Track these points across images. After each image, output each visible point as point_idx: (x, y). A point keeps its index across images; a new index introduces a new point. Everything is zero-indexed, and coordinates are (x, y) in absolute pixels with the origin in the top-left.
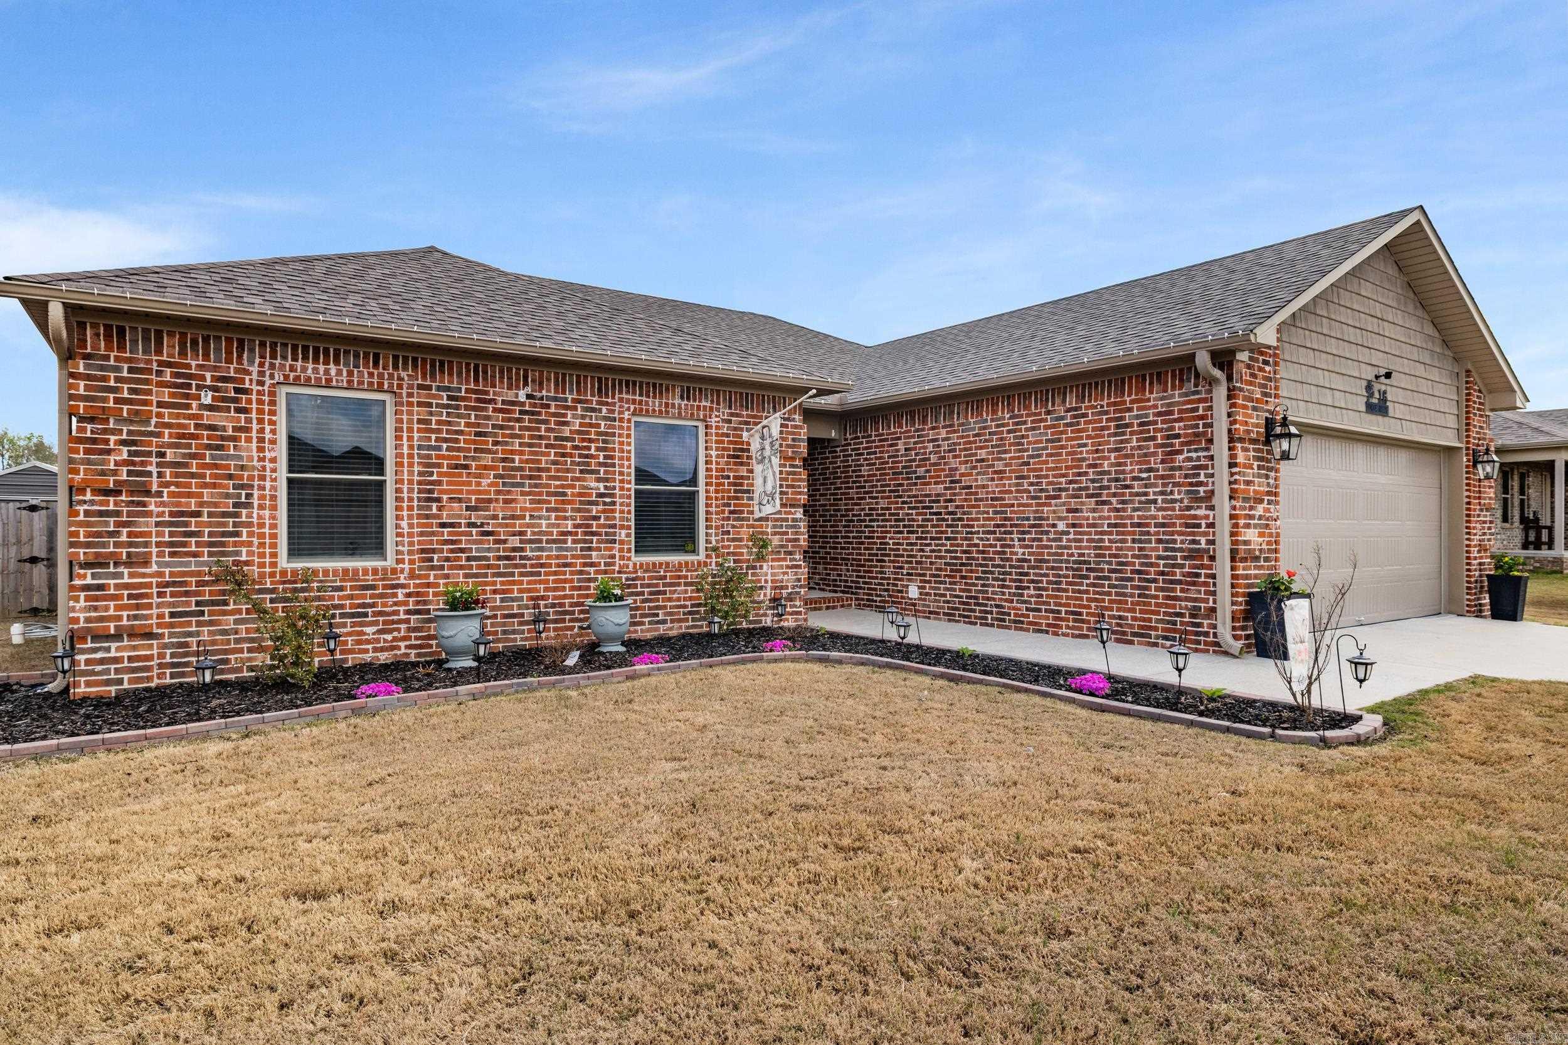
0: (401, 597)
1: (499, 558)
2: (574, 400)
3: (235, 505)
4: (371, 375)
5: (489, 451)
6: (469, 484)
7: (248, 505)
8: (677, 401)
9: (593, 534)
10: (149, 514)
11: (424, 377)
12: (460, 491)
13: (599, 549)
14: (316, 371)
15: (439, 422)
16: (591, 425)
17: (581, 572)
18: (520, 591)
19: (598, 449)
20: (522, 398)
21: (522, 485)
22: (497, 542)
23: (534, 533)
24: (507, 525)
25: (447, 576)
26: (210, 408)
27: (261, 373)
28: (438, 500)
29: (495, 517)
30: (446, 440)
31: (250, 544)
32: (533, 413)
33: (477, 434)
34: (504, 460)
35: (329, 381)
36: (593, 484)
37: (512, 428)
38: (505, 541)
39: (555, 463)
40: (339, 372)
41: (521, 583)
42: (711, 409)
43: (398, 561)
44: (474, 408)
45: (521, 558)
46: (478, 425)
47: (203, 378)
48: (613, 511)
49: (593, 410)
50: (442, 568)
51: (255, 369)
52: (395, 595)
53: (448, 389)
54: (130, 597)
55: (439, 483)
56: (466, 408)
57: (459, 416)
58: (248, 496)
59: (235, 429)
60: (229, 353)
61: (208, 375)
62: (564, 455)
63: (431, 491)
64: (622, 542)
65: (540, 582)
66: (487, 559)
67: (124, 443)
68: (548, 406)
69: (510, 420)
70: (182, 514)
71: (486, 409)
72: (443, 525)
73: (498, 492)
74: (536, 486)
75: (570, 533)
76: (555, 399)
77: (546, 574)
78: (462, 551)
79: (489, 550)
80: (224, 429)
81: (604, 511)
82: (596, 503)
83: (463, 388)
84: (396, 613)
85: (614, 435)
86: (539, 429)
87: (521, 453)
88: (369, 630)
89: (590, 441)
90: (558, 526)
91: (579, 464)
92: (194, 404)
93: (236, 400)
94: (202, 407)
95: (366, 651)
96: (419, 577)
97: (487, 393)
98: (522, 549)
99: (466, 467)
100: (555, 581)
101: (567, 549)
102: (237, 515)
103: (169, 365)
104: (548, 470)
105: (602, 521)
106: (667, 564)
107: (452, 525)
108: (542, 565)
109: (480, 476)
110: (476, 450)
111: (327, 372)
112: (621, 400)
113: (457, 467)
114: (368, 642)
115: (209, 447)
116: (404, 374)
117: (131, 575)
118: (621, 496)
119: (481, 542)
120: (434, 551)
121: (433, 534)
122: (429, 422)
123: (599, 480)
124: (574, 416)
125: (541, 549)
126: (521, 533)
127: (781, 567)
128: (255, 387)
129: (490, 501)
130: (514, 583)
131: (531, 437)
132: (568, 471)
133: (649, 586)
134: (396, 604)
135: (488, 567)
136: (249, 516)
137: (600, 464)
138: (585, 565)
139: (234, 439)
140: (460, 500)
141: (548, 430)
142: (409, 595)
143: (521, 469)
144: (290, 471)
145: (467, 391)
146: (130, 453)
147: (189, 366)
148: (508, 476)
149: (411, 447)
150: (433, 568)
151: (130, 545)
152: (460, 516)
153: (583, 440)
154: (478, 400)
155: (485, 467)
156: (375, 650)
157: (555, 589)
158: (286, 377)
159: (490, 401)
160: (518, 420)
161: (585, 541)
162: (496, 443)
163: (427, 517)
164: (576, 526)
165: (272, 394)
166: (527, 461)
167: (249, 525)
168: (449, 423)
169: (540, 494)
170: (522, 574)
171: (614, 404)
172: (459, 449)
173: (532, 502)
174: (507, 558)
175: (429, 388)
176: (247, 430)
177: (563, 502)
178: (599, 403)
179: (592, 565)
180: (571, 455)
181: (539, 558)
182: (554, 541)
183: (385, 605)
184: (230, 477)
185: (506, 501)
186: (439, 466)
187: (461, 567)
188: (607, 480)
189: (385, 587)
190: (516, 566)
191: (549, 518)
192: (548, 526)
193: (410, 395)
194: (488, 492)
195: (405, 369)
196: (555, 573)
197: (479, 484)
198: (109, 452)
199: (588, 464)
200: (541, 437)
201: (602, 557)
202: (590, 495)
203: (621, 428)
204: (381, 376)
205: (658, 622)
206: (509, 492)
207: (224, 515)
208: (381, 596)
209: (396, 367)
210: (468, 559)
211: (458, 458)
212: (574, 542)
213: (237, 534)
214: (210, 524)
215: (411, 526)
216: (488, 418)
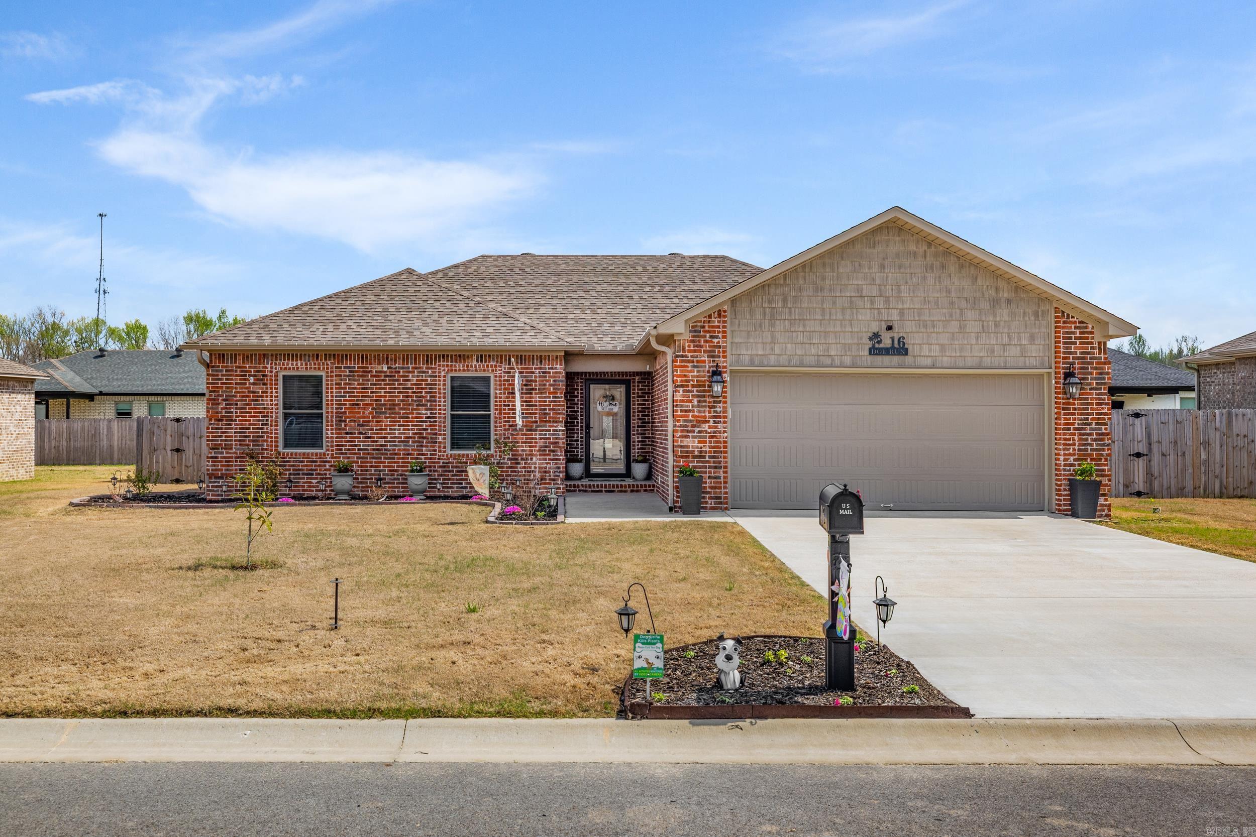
0: (327, 467)
1: (374, 450)
2: (413, 368)
3: (262, 425)
4: (315, 364)
5: (369, 397)
6: (359, 413)
7: (267, 425)
8: (474, 363)
9: (424, 438)
10: (232, 428)
11: (338, 363)
12: (355, 417)
13: (427, 446)
14: (292, 364)
15: (345, 384)
16: (422, 380)
17: (417, 458)
18: (384, 467)
19: (426, 393)
20: (385, 369)
21: (385, 413)
22: (372, 442)
23: (391, 438)
24: (378, 433)
25: (348, 458)
26: (253, 384)
27: (272, 368)
28: (345, 421)
29: (372, 429)
30: (348, 392)
31: (267, 441)
32: (391, 376)
33: (363, 388)
34: (376, 401)
35: (298, 368)
36: (424, 412)
37: (381, 384)
38: (377, 442)
39: (402, 401)
40: (302, 364)
41: (385, 462)
42: (496, 366)
43: (328, 450)
44: (362, 376)
45: (385, 450)
46: (363, 384)
47: (251, 372)
48: (435, 426)
49: (424, 372)
50: (346, 454)
51: (269, 366)
52: (325, 466)
53: (349, 367)
54: (226, 461)
55: (345, 413)
56: (358, 376)
57: (354, 380)
58: (267, 420)
59: (262, 392)
60: (260, 360)
61: (252, 370)
62: (407, 397)
63: (341, 417)
64: (440, 443)
65: (395, 463)
66: (368, 450)
67: (224, 400)
68: (399, 372)
69: (379, 380)
70: (243, 428)
71: (367, 376)
72: (347, 433)
73: (373, 417)
74: (392, 413)
75: (411, 438)
76: (403, 368)
77: (398, 458)
78: (356, 446)
79: (369, 446)
80: (258, 392)
81: (430, 426)
82: (426, 422)
83: (356, 366)
84: (325, 474)
85: (435, 384)
86: (394, 384)
87: (385, 397)
88: (314, 481)
89: (422, 389)
90: (404, 434)
91: (416, 401)
92: (248, 382)
93: (262, 380)
94: (250, 384)
95: (313, 491)
96: (336, 458)
97: (368, 368)
98: (385, 446)
99: (358, 405)
100: (402, 463)
101: (409, 446)
102: (262, 429)
103: (239, 367)
104: (399, 405)
105: (429, 431)
106: (467, 455)
107: (351, 433)
108: (396, 454)
109: (364, 409)
110: (362, 396)
111: (297, 364)
112: (439, 365)
113: (353, 405)
114: (313, 487)
115: (253, 400)
116: (329, 362)
117: (226, 453)
118: (440, 418)
119: (364, 442)
120: (342, 446)
121: (342, 437)
122: (340, 384)
123: (426, 409)
124: (413, 376)
125: (396, 446)
126: (385, 437)
127: (545, 459)
128: (269, 374)
129: (369, 421)
130: (381, 462)
131: (390, 388)
132: (409, 405)
133: (456, 467)
134: (325, 470)
135: (368, 454)
136: (267, 429)
137: (428, 401)
138: (419, 454)
139: (262, 396)
140: (355, 421)
141: (399, 384)
142: (331, 466)
143: (385, 405)
144: (284, 409)
145: (358, 368)
146: (226, 404)
147: (246, 367)
148: (378, 409)
149: (332, 396)
150: (342, 454)
151: (226, 441)
152: (355, 429)
153: (418, 388)
154: (363, 372)
155: (367, 405)
156: (317, 491)
157: (402, 467)
158: (281, 368)
159: (369, 372)
160: (383, 380)
161: (419, 442)
162: (372, 392)
163: (340, 429)
164: (414, 434)
165: (276, 376)
166: (388, 401)
167: (267, 433)
168: (350, 384)
169: (395, 417)
170: (385, 458)
171: (435, 368)
172: (354, 396)
173: (390, 421)
174: (378, 450)
175: (340, 368)
176: (266, 392)
177: (407, 421)
178: (427, 368)
179: (423, 454)
180: (411, 397)
181: (394, 450)
182: (402, 442)
183: (320, 470)
184: (260, 413)
185: (377, 421)
186: (345, 405)
187: (355, 454)
188: (432, 409)
189: (321, 462)
190: (382, 454)
191: (399, 430)
192: (399, 434)
193: (332, 372)
194: (368, 417)
195: (330, 360)
196: (403, 458)
197: (364, 413)
198: (219, 404)
199: (421, 401)
200: (395, 388)
201: (429, 450)
202: (422, 417)
203: (440, 381)
204: (319, 364)
205: (462, 488)
206: (379, 417)
207: (258, 429)
208: (319, 466)
209: (326, 359)
210: (359, 450)
211: (354, 401)
212: (413, 442)
213: (263, 437)
214: (253, 433)
215: (332, 433)
216: (368, 380)
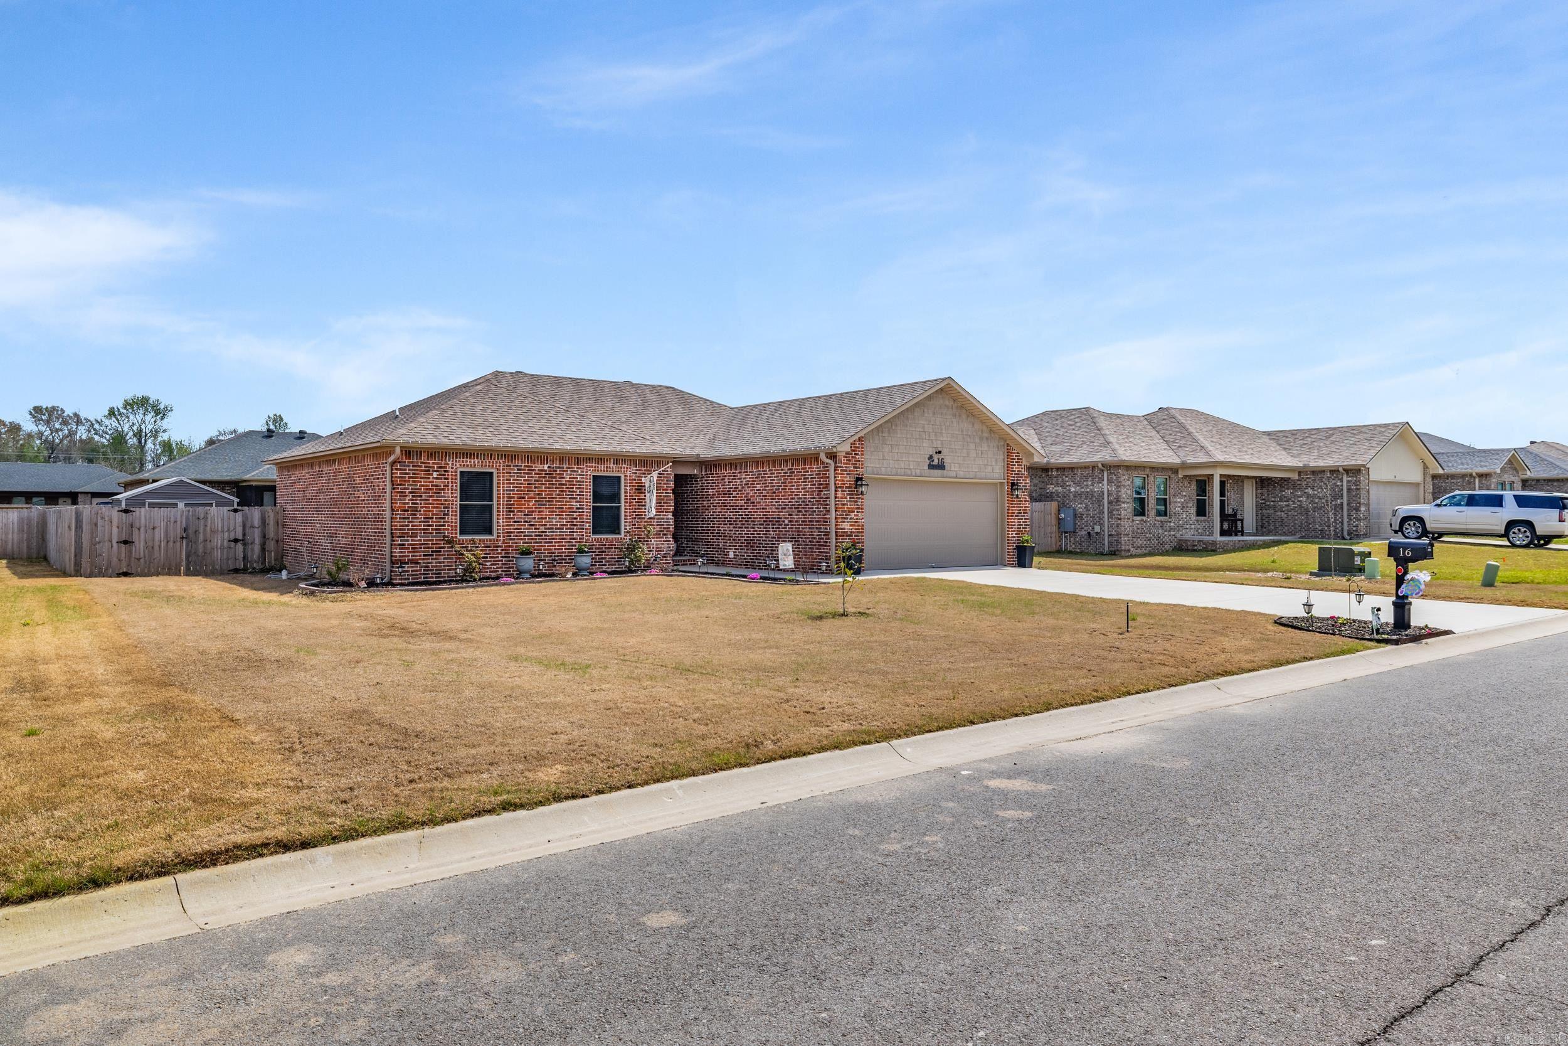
0: (499, 551)
1: (536, 536)
2: (567, 468)
3: (443, 515)
4: (489, 462)
5: (533, 491)
6: (525, 505)
7: (447, 515)
8: (612, 465)
9: (575, 525)
10: (417, 518)
11: (508, 462)
12: (522, 508)
13: (577, 532)
14: (470, 462)
15: (513, 480)
16: (574, 478)
17: (569, 542)
18: (544, 550)
19: (577, 488)
20: (546, 468)
21: (546, 505)
22: (535, 529)
23: (550, 525)
24: (539, 522)
25: (516, 543)
26: (436, 478)
27: (452, 464)
28: (513, 512)
29: (535, 518)
30: (516, 487)
31: (448, 529)
32: (550, 474)
33: (528, 484)
34: (538, 494)
35: (475, 466)
36: (574, 504)
37: (542, 481)
38: (538, 529)
39: (559, 495)
40: (478, 462)
41: (545, 546)
42: (627, 468)
43: (498, 537)
44: (527, 473)
45: (545, 536)
46: (529, 480)
48: (583, 515)
49: (575, 471)
50: (514, 539)
51: (450, 463)
52: (497, 550)
53: (517, 466)
54: (411, 548)
55: (514, 504)
56: (524, 473)
57: (521, 477)
58: (447, 511)
59: (443, 486)
60: (442, 458)
61: (435, 466)
62: (562, 491)
63: (511, 508)
64: (587, 529)
65: (553, 546)
66: (531, 536)
67: (410, 492)
68: (556, 471)
69: (541, 477)
70: (427, 518)
71: (531, 473)
72: (515, 522)
73: (536, 508)
74: (551, 505)
75: (565, 525)
76: (559, 468)
77: (555, 542)
78: (522, 532)
79: (532, 532)
80: (440, 486)
81: (579, 515)
82: (576, 512)
83: (523, 465)
84: (498, 557)
85: (583, 482)
86: (552, 481)
87: (546, 491)
88: (487, 563)
89: (574, 485)
90: (560, 522)
91: (568, 495)
92: (431, 477)
93: (444, 475)
94: (434, 478)
95: (487, 572)
96: (506, 543)
97: (532, 467)
98: (546, 532)
99: (524, 498)
100: (559, 546)
101: (563, 532)
102: (444, 518)
103: (423, 463)
104: (556, 498)
105: (578, 520)
106: (607, 539)
107: (518, 522)
108: (553, 539)
109: (529, 501)
110: (528, 491)
111: (474, 462)
112: (587, 466)
113: (520, 498)
114: (488, 568)
115: (435, 493)
116: (501, 461)
117: (411, 541)
118: (587, 509)
119: (529, 529)
120: (511, 532)
121: (511, 525)
122: (510, 480)
123: (577, 502)
124: (567, 475)
125: (553, 532)
126: (545, 525)
127: (661, 541)
128: (450, 470)
129: (533, 512)
130: (542, 546)
131: (549, 484)
132: (564, 498)
133: (598, 548)
134: (498, 553)
135: (532, 539)
136: (448, 519)
137: (578, 495)
138: (571, 539)
139: (443, 490)
140: (521, 512)
141: (556, 481)
142: (502, 550)
143: (545, 498)
144: (461, 501)
145: (525, 466)
146: (411, 496)
147: (429, 463)
148: (540, 502)
149: (503, 490)
150: (511, 539)
151: (411, 529)
152: (521, 518)
153: (570, 485)
154: (529, 470)
155: (531, 498)
156: (490, 572)
157: (558, 549)
158: (460, 465)
159: (533, 470)
160: (544, 477)
161: (571, 529)
162: (535, 487)
163: (509, 518)
164: (567, 522)
165: (456, 472)
166: (548, 495)
167: (448, 522)
168: (518, 480)
169: (553, 508)
170: (545, 543)
171: (583, 468)
172: (521, 491)
173: (549, 512)
174: (539, 536)
175: (510, 466)
176: (447, 486)
177: (562, 512)
178: (577, 468)
179: (574, 539)
180: (566, 492)
181: (552, 536)
182: (558, 529)
183: (493, 554)
184: (442, 504)
185: (539, 512)
186: (514, 497)
187: (522, 539)
188: (580, 502)
189: (494, 547)
190: (543, 539)
191: (556, 519)
192: (556, 522)
193: (503, 469)
194: (532, 508)
195: (501, 459)
196: (559, 542)
197: (528, 505)
198: (405, 496)
199: (573, 495)
200: (553, 484)
201: (578, 535)
202: (573, 508)
203: (587, 479)
204: (493, 462)
205: (603, 565)
206: (540, 508)
207: (440, 518)
208: (492, 550)
209: (498, 459)
210: (524, 536)
211: (521, 494)
212: (566, 529)
213: (444, 526)
214: (436, 522)
215: (503, 522)
216: (532, 477)
